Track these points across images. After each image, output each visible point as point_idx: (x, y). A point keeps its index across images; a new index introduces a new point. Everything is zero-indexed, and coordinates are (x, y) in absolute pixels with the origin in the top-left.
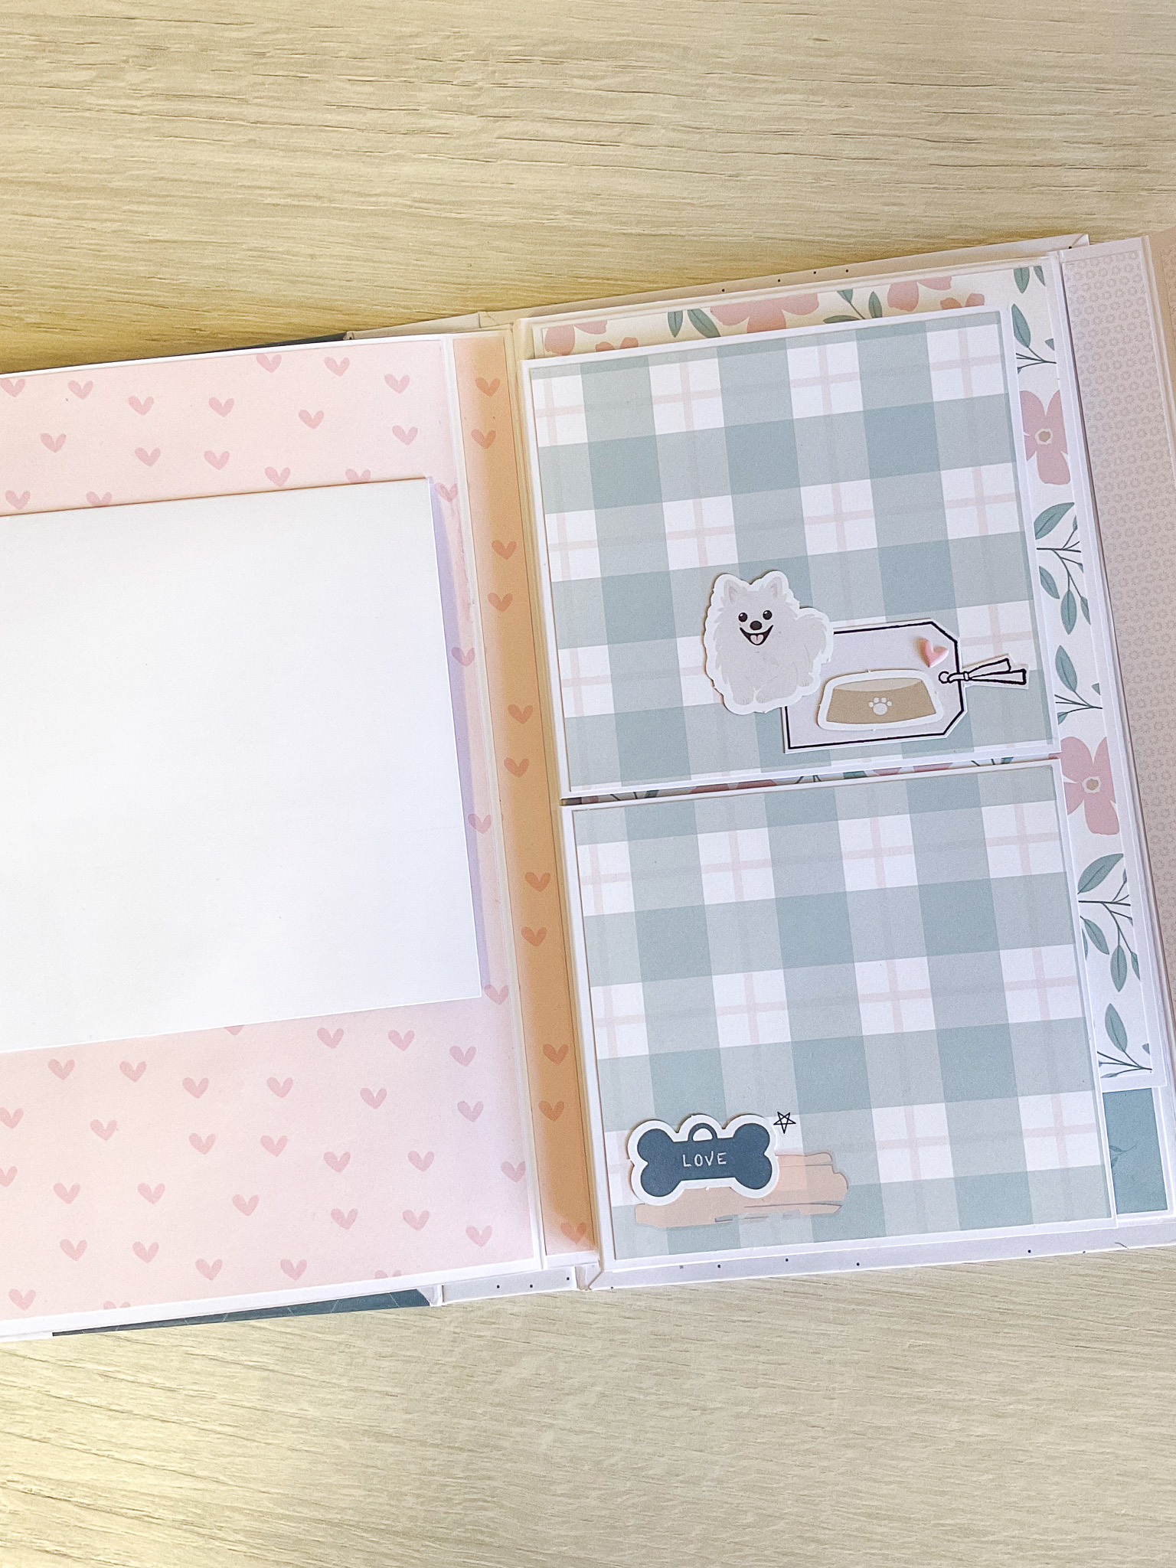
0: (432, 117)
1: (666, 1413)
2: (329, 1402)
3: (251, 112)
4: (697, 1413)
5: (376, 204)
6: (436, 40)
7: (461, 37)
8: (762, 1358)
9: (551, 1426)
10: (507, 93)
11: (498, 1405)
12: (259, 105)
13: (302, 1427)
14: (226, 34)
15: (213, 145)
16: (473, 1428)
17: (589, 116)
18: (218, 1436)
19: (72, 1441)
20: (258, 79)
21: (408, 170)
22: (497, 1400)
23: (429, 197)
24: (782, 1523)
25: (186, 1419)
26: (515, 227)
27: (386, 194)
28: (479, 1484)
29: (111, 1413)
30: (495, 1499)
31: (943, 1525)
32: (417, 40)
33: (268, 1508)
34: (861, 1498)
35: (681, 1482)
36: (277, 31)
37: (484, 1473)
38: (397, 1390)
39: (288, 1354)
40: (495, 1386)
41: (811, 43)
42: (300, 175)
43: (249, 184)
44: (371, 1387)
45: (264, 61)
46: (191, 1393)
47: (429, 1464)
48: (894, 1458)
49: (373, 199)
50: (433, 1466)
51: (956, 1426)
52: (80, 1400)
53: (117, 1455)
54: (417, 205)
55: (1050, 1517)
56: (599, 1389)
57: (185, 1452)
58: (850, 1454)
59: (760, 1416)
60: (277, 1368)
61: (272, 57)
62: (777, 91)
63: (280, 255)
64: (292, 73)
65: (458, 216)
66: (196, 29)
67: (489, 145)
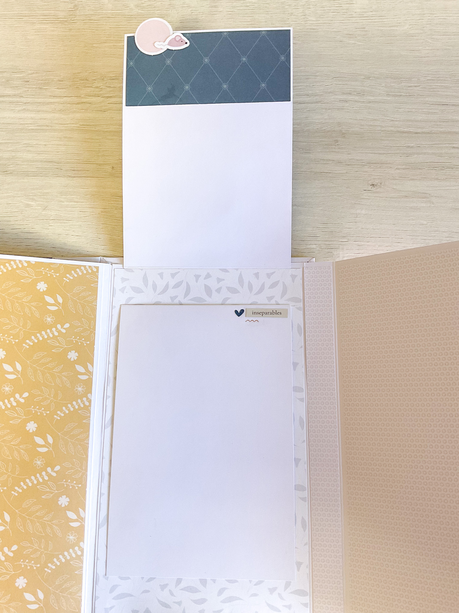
0: (86, 98)
3: (24, 100)
5: (67, 127)
6: (86, 74)
7: (95, 73)
10: (111, 89)
12: (27, 97)
14: (16, 75)
15: (11, 111)
20: (27, 89)
23: (85, 124)
27: (70, 124)
32: (80, 74)
36: (33, 73)
42: (41, 119)
43: (23, 123)
45: (28, 83)
49: (66, 125)
54: (81, 126)
61: (31, 82)
63: (34, 145)
64: (38, 87)
65: (95, 129)
66: (5, 75)
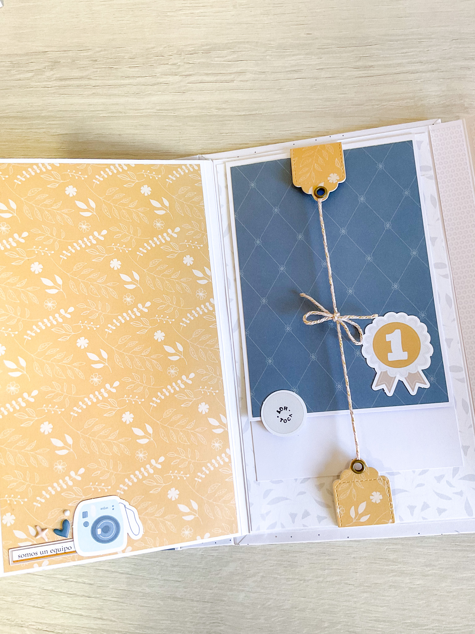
0: (162, 78)
1: (289, 583)
2: (154, 586)
3: (93, 83)
4: (302, 582)
5: (142, 113)
6: (161, 49)
7: (171, 47)
8: (327, 558)
9: (243, 591)
10: (190, 66)
11: (221, 583)
12: (96, 80)
13: (143, 596)
14: (82, 54)
15: (80, 96)
16: (212, 593)
17: (222, 72)
18: (111, 602)
19: (54, 607)
20: (95, 70)
21: (154, 99)
22: (221, 581)
23: (163, 108)
24: (340, 625)
25: (98, 596)
26: (196, 116)
27: (146, 109)
28: (216, 616)
29: (68, 595)
30: (222, 622)
31: (406, 623)
32: (154, 49)
33: (133, 630)
34: (372, 614)
35: (298, 611)
36: (101, 51)
37: (217, 611)
38: (180, 579)
39: (136, 567)
40: (220, 576)
41: (305, 36)
42: (113, 104)
43: (94, 110)
44: (170, 579)
45: (96, 63)
46: (99, 585)
47: (195, 609)
48: (383, 596)
49: (142, 111)
50: (197, 609)
51: (409, 581)
52: (56, 590)
53: (72, 612)
54: (158, 112)
55: (450, 617)
56: (261, 574)
57: (98, 609)
58: (365, 595)
59: (327, 582)
60: (133, 573)
61: (99, 61)
62: (293, 55)
64: (108, 67)
65: (174, 114)
66: (70, 54)
67: (185, 86)
